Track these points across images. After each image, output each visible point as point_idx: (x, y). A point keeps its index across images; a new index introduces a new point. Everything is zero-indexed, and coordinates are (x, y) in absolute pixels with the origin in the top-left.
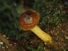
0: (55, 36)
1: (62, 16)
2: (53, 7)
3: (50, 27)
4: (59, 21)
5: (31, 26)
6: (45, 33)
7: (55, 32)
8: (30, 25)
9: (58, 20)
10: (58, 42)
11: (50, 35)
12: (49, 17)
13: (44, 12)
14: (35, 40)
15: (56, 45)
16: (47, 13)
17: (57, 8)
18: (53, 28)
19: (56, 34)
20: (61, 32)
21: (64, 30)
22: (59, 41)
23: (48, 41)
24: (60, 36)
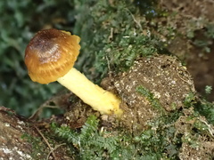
0: (127, 95)
1: (141, 44)
2: (120, 25)
3: (113, 75)
4: (133, 55)
5: (58, 70)
6: (101, 89)
7: (126, 83)
8: (54, 67)
9: (131, 52)
10: (138, 109)
11: (114, 93)
12: (109, 50)
13: (97, 40)
14: (77, 111)
15: (133, 119)
16: (104, 41)
17: (128, 27)
18: (120, 73)
19: (129, 88)
20: (140, 81)
21: (149, 76)
22: (137, 105)
23: (112, 112)
24: (140, 93)
